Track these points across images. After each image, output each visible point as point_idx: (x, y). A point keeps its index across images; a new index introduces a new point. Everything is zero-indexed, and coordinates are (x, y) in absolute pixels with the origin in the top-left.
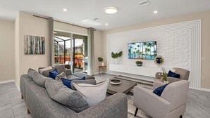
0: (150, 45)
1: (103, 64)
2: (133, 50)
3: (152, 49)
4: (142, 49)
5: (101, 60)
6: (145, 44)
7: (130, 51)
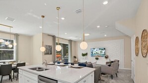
0: (102, 50)
1: (76, 60)
2: (94, 52)
3: (103, 51)
4: (99, 52)
5: (75, 57)
6: (100, 49)
7: (92, 52)
